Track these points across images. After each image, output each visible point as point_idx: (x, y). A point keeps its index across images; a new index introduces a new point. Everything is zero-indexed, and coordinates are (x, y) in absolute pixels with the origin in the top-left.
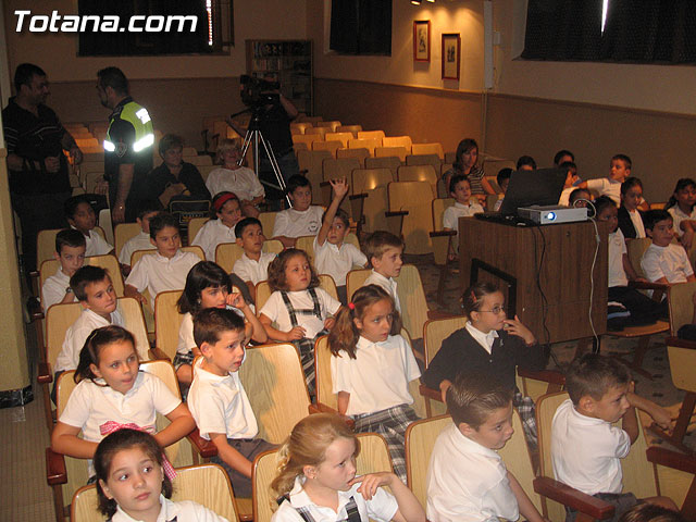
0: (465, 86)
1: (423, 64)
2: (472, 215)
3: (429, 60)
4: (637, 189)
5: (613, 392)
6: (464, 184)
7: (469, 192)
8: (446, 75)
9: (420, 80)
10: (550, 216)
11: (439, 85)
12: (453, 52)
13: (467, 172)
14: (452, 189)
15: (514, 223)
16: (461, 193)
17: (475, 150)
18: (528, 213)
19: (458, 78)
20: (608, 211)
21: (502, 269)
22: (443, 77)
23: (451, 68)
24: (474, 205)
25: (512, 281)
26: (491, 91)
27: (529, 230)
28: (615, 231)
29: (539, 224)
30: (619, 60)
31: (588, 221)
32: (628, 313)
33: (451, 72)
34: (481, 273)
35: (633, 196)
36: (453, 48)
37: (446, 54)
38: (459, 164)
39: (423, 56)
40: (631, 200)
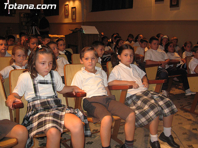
1: (67, 16)
3: (68, 15)
8: (73, 18)
9: (66, 21)
11: (71, 21)
19: (76, 19)
21: (74, 45)
26: (84, 21)
39: (67, 14)
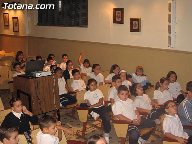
0: (21, 34)
2: (17, 76)
3: (9, 26)
4: (70, 63)
5: (52, 126)
6: (18, 66)
7: (20, 68)
8: (15, 31)
10: (39, 74)
11: (13, 34)
12: (16, 23)
13: (20, 62)
14: (14, 68)
15: (28, 78)
16: (17, 69)
17: (22, 55)
18: (32, 74)
19: (18, 32)
20: (59, 72)
21: (26, 92)
22: (14, 31)
23: (16, 28)
24: (22, 72)
25: (29, 96)
26: (28, 36)
27: (32, 79)
28: (61, 77)
29: (36, 77)
30: (65, 26)
31: (51, 75)
32: (68, 100)
33: (16, 29)
34: (21, 94)
35: (70, 65)
36: (16, 22)
37: (14, 24)
38: (17, 59)
40: (69, 67)
